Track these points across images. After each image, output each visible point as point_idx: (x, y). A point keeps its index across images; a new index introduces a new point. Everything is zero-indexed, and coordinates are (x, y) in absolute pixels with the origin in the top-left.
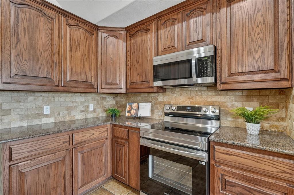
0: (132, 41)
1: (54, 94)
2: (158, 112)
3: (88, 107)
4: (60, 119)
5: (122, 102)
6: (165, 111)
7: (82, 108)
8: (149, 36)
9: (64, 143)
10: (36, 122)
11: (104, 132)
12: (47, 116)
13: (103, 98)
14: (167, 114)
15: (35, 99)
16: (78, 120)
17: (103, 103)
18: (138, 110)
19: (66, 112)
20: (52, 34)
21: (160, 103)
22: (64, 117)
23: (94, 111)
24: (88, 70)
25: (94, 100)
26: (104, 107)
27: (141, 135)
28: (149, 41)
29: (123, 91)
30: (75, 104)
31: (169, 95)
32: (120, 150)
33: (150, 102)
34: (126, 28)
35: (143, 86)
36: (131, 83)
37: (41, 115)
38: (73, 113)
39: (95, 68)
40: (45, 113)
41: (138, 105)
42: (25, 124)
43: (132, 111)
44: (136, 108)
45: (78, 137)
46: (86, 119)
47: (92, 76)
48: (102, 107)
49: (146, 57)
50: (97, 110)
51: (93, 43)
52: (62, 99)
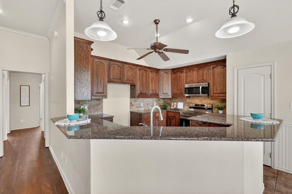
0: (175, 75)
2: (187, 107)
3: (154, 104)
4: (145, 109)
5: (168, 101)
6: (190, 106)
7: (152, 104)
8: (183, 74)
10: (139, 109)
11: (164, 114)
12: (142, 107)
14: (190, 108)
15: (139, 101)
17: (159, 102)
18: (177, 106)
19: (147, 106)
20: (147, 77)
21: (187, 102)
24: (156, 88)
25: (156, 101)
27: (180, 115)
28: (183, 77)
29: (170, 97)
30: (149, 102)
32: (171, 122)
33: (183, 102)
34: (172, 69)
35: (180, 95)
36: (174, 94)
37: (140, 107)
38: (149, 106)
39: (159, 87)
41: (177, 103)
42: (137, 110)
43: (174, 106)
44: (176, 105)
47: (158, 91)
48: (158, 104)
49: (181, 83)
51: (158, 77)
52: (146, 101)
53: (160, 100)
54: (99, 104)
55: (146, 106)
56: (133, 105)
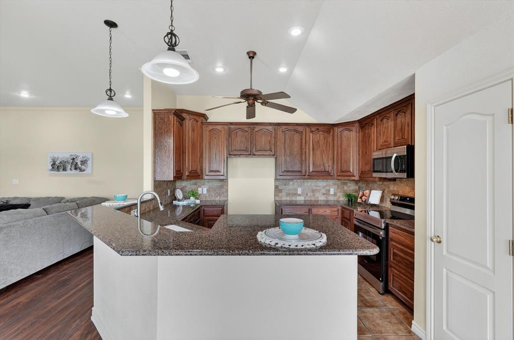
0: (363, 133)
1: (304, 180)
3: (329, 191)
4: (308, 199)
7: (323, 191)
8: (373, 130)
9: (306, 212)
10: (294, 198)
11: (335, 211)
12: (299, 195)
13: (344, 183)
14: (392, 203)
15: (293, 183)
16: (321, 201)
17: (343, 188)
18: (369, 197)
19: (312, 194)
20: (301, 143)
22: (310, 197)
23: (335, 195)
25: (335, 185)
26: (344, 191)
28: (373, 135)
29: (356, 178)
30: (318, 188)
31: (398, 185)
33: (384, 190)
34: (358, 121)
35: (368, 175)
36: (362, 172)
37: (296, 194)
38: (317, 195)
39: (332, 159)
40: (299, 193)
41: (370, 192)
42: (288, 199)
43: (364, 198)
44: (367, 195)
45: (315, 211)
46: (327, 201)
47: (329, 166)
48: (342, 191)
50: (338, 194)
51: (330, 139)
52: (309, 184)
53: (347, 183)
54: (222, 187)
55: (310, 194)
56: (281, 191)
